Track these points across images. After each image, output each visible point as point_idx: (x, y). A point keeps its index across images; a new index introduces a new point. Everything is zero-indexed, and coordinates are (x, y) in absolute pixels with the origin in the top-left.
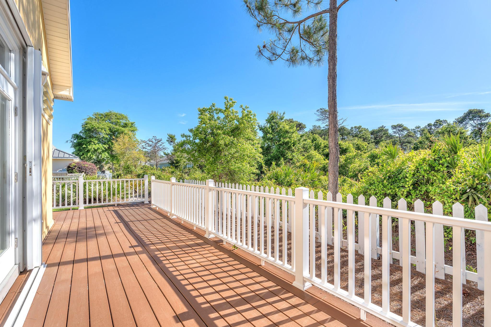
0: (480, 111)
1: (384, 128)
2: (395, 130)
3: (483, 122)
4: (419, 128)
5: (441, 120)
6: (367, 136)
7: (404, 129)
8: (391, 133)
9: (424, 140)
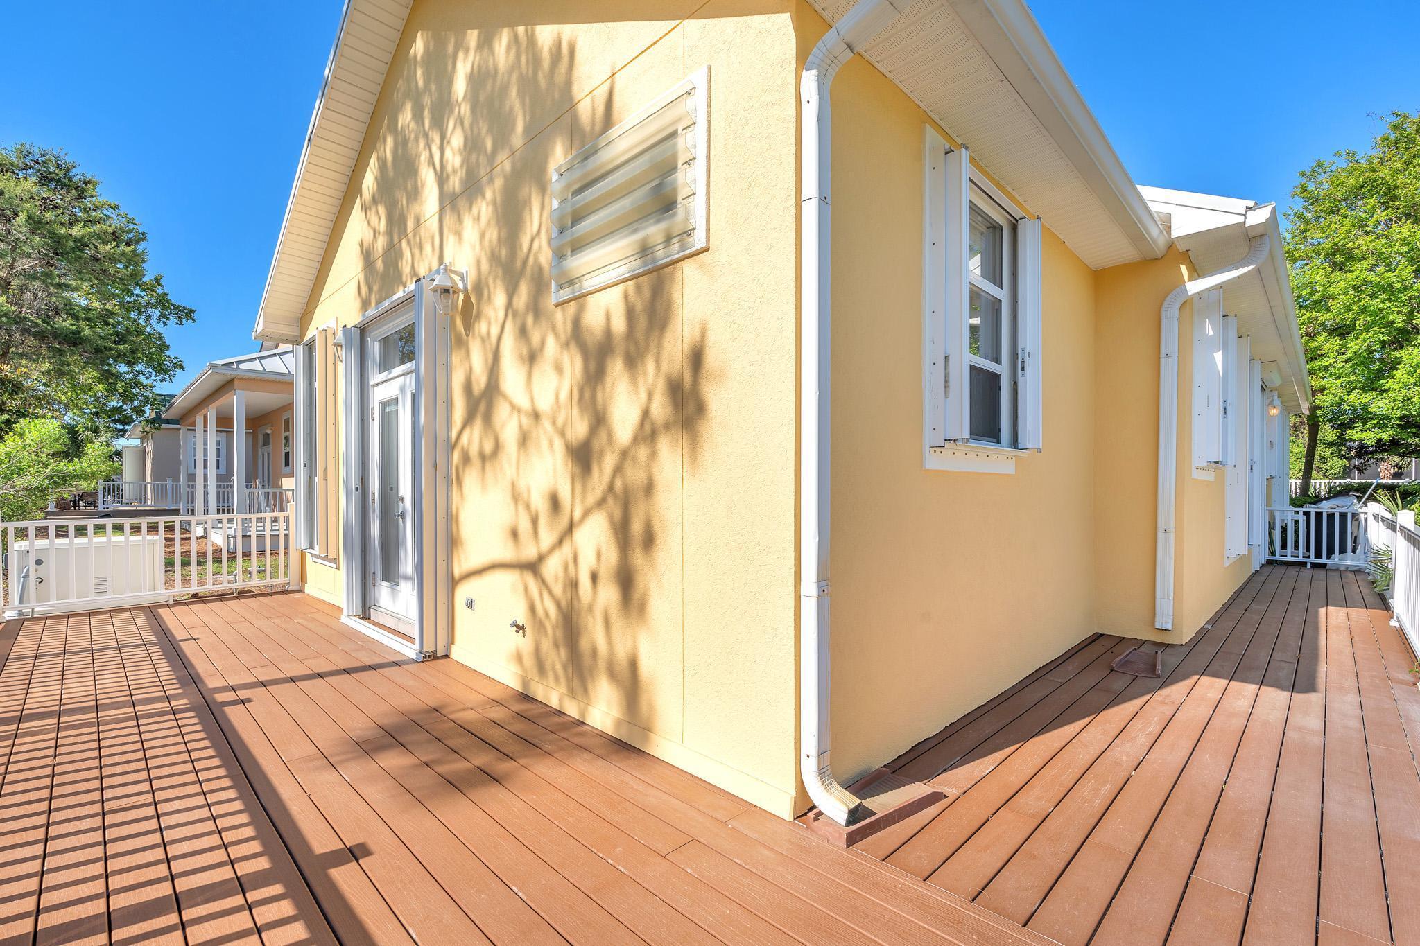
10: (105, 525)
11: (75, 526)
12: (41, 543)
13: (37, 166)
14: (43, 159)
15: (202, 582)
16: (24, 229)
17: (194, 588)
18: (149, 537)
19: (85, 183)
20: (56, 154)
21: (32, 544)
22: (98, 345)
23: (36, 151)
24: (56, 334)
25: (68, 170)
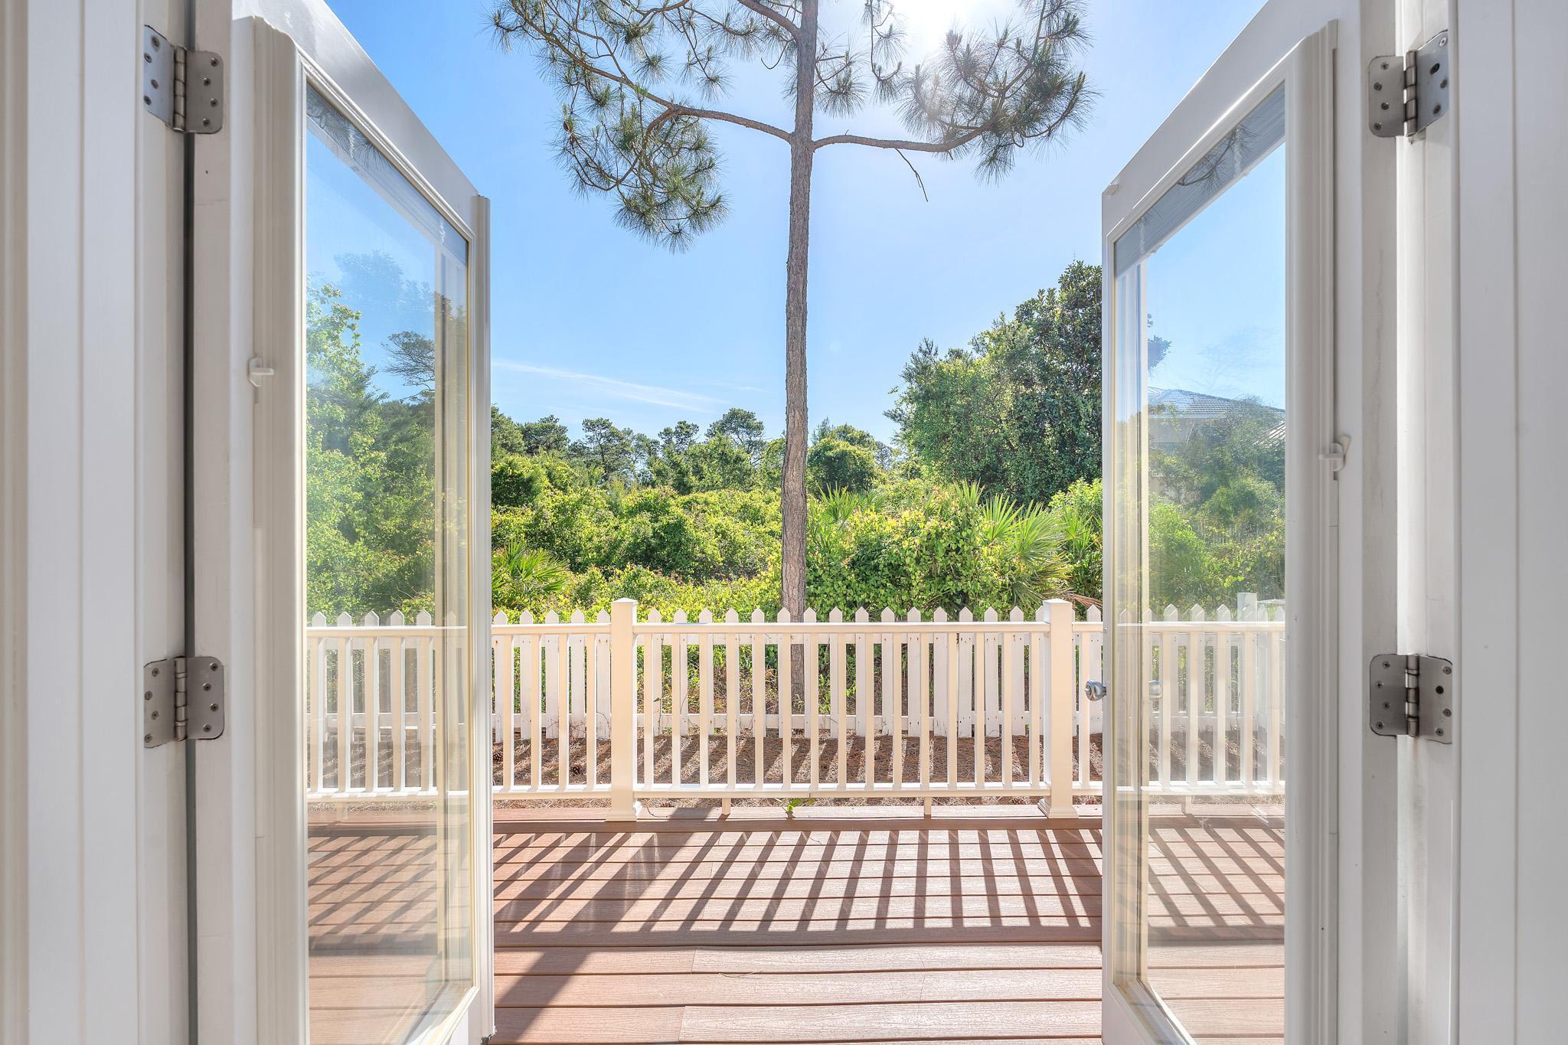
0: (750, 416)
1: (556, 422)
2: (591, 434)
3: (753, 439)
4: (629, 434)
5: (688, 423)
6: (516, 441)
7: (613, 433)
8: (582, 440)
9: (667, 467)
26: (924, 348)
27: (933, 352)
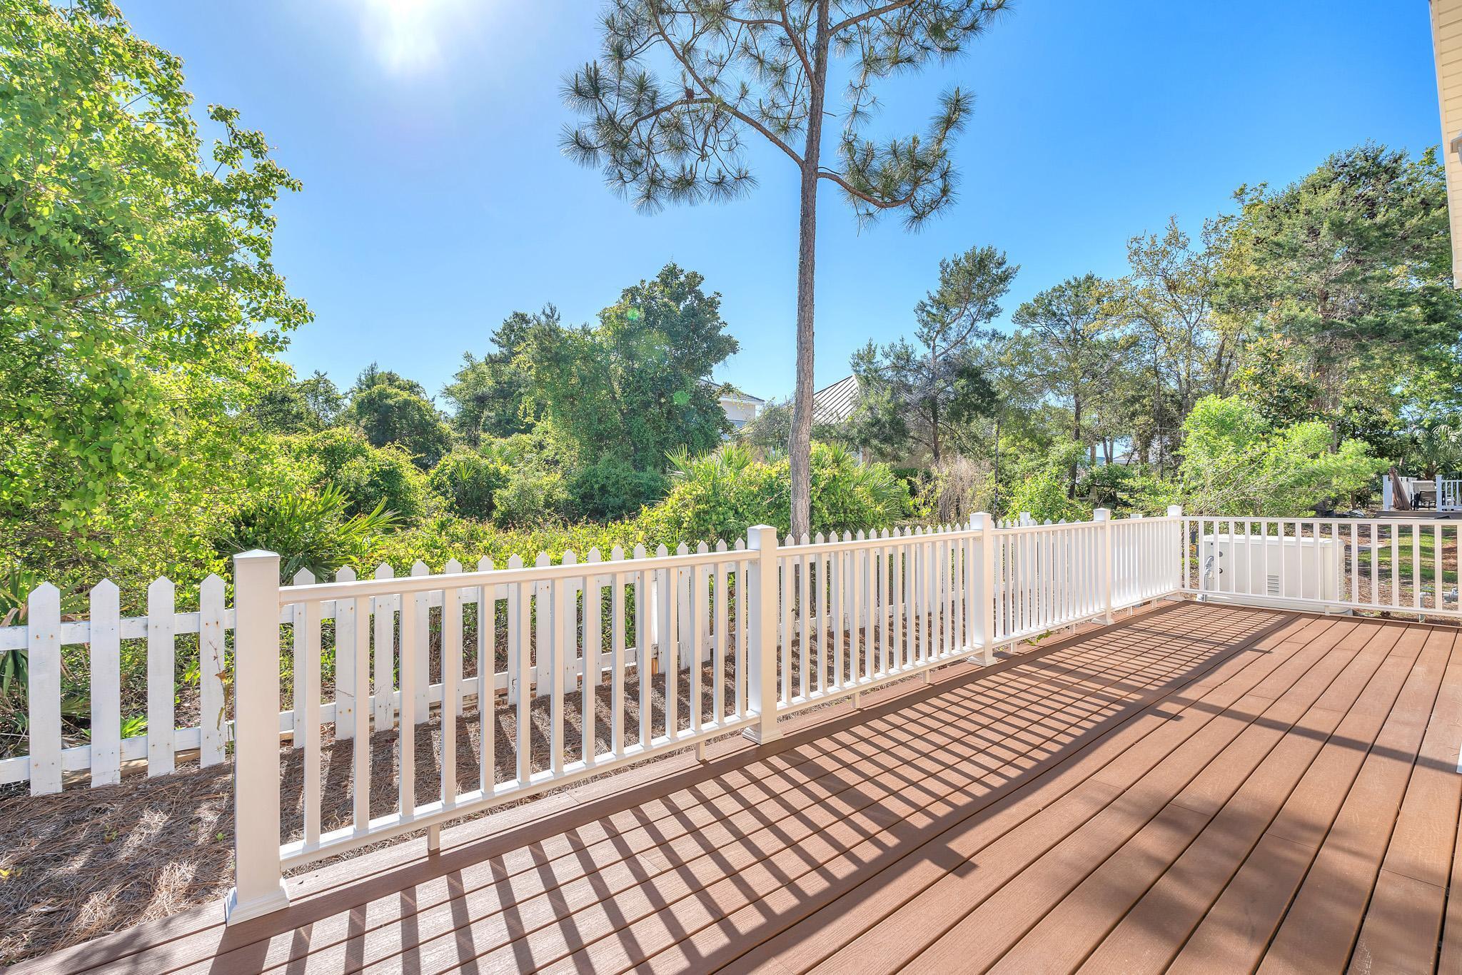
10: (1411, 527)
11: (1399, 526)
12: (1224, 538)
13: (1346, 169)
14: (1350, 159)
15: (1365, 597)
16: (1328, 237)
17: (1355, 604)
18: (1321, 540)
19: (1396, 161)
20: (1363, 148)
21: (1216, 538)
22: (1405, 330)
23: (1344, 155)
24: (1362, 331)
25: (1375, 159)
26: (548, 311)
27: (556, 316)
